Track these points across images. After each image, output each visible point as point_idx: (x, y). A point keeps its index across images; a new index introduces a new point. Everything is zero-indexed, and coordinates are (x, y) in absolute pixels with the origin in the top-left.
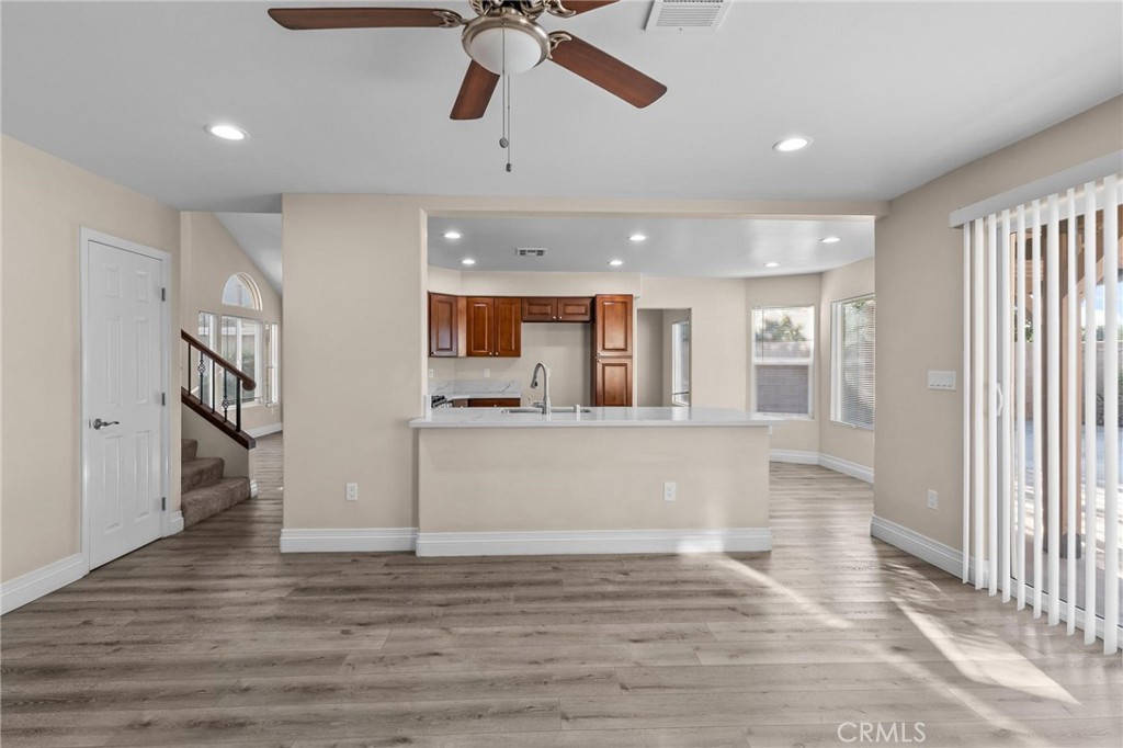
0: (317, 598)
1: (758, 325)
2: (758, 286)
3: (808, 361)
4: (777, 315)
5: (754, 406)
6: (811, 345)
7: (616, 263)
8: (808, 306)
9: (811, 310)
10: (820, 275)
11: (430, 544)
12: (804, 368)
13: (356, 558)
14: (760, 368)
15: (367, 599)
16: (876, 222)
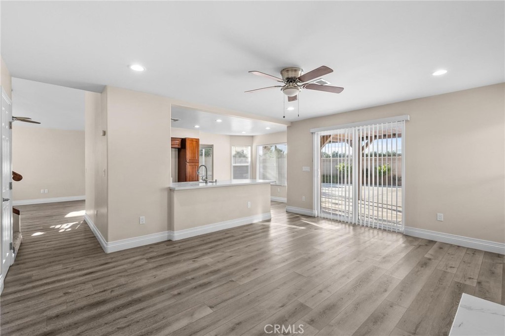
0: (162, 258)
1: (234, 153)
2: (234, 138)
3: (249, 164)
4: (239, 149)
5: (232, 177)
6: (249, 160)
7: (197, 126)
8: (248, 146)
9: (250, 148)
10: (252, 137)
11: (178, 235)
12: (247, 166)
13: (151, 246)
14: (235, 167)
15: (182, 254)
16: (288, 127)
